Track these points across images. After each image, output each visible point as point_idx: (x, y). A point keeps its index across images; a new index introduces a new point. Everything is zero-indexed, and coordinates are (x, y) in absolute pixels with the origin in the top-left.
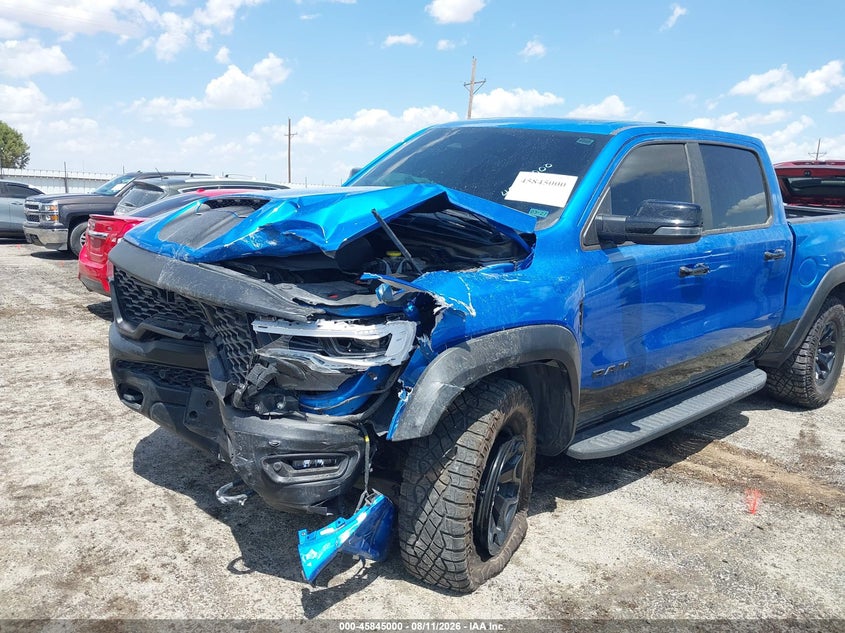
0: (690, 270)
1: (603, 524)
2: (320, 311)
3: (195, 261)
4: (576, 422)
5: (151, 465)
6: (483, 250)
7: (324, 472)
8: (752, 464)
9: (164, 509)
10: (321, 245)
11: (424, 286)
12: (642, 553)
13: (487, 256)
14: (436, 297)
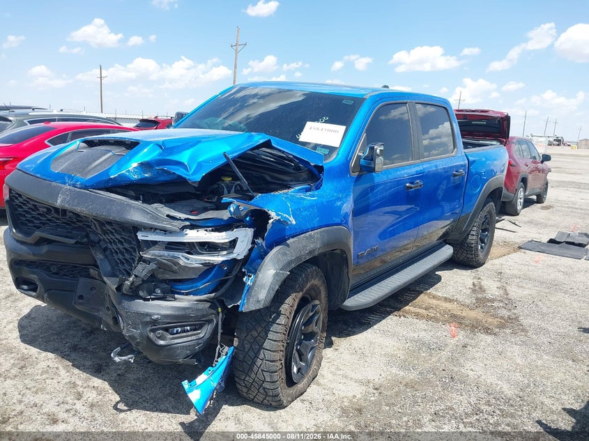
0: (412, 186)
1: (367, 353)
2: (187, 223)
3: (86, 188)
4: (350, 285)
5: (38, 335)
6: (290, 176)
7: (191, 335)
8: (448, 305)
9: (57, 368)
10: (187, 177)
11: (261, 205)
12: (394, 370)
13: (292, 181)
14: (270, 212)
